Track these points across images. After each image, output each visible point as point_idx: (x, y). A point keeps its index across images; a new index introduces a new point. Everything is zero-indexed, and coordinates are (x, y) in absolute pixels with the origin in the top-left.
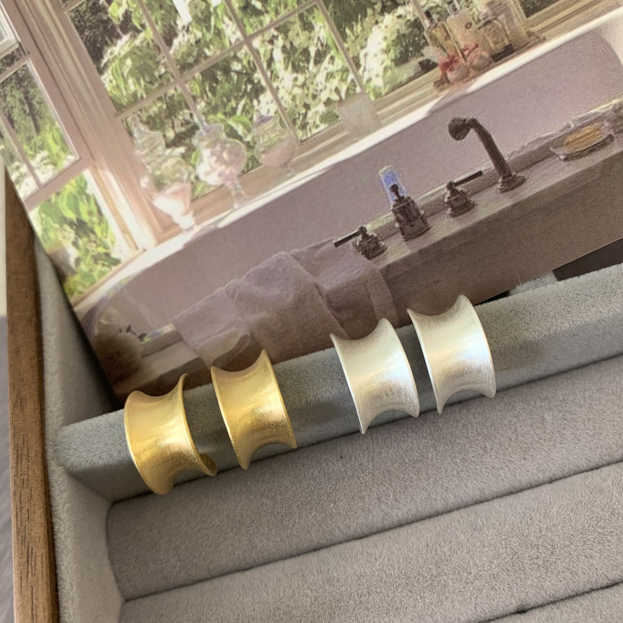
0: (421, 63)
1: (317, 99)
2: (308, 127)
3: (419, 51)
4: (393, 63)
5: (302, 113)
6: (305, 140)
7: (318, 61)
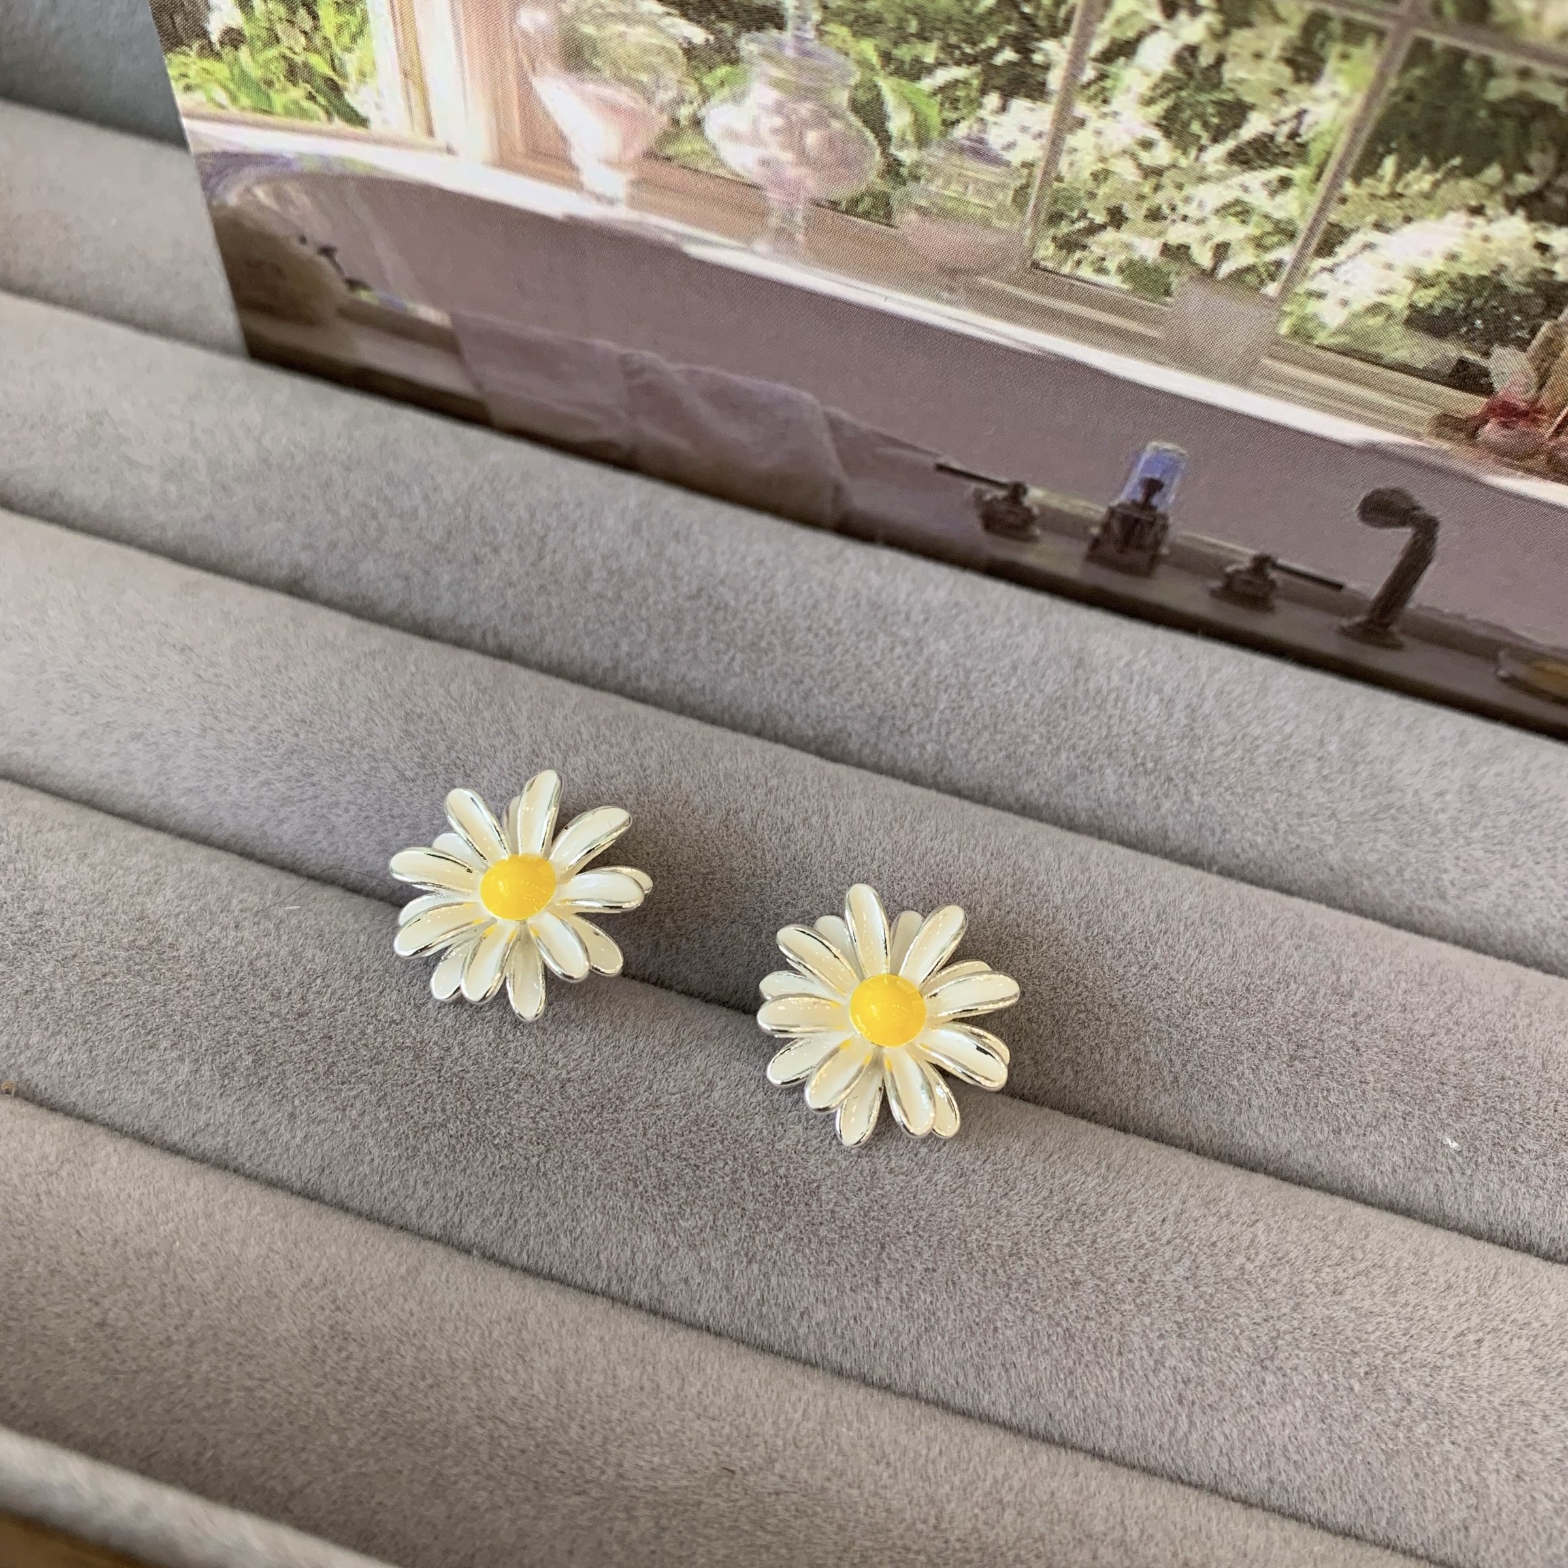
0: (1462, 362)
1: (1157, 226)
2: (1078, 255)
3: (1490, 342)
4: (1407, 313)
5: (1092, 221)
6: (1045, 270)
7: (1242, 158)
